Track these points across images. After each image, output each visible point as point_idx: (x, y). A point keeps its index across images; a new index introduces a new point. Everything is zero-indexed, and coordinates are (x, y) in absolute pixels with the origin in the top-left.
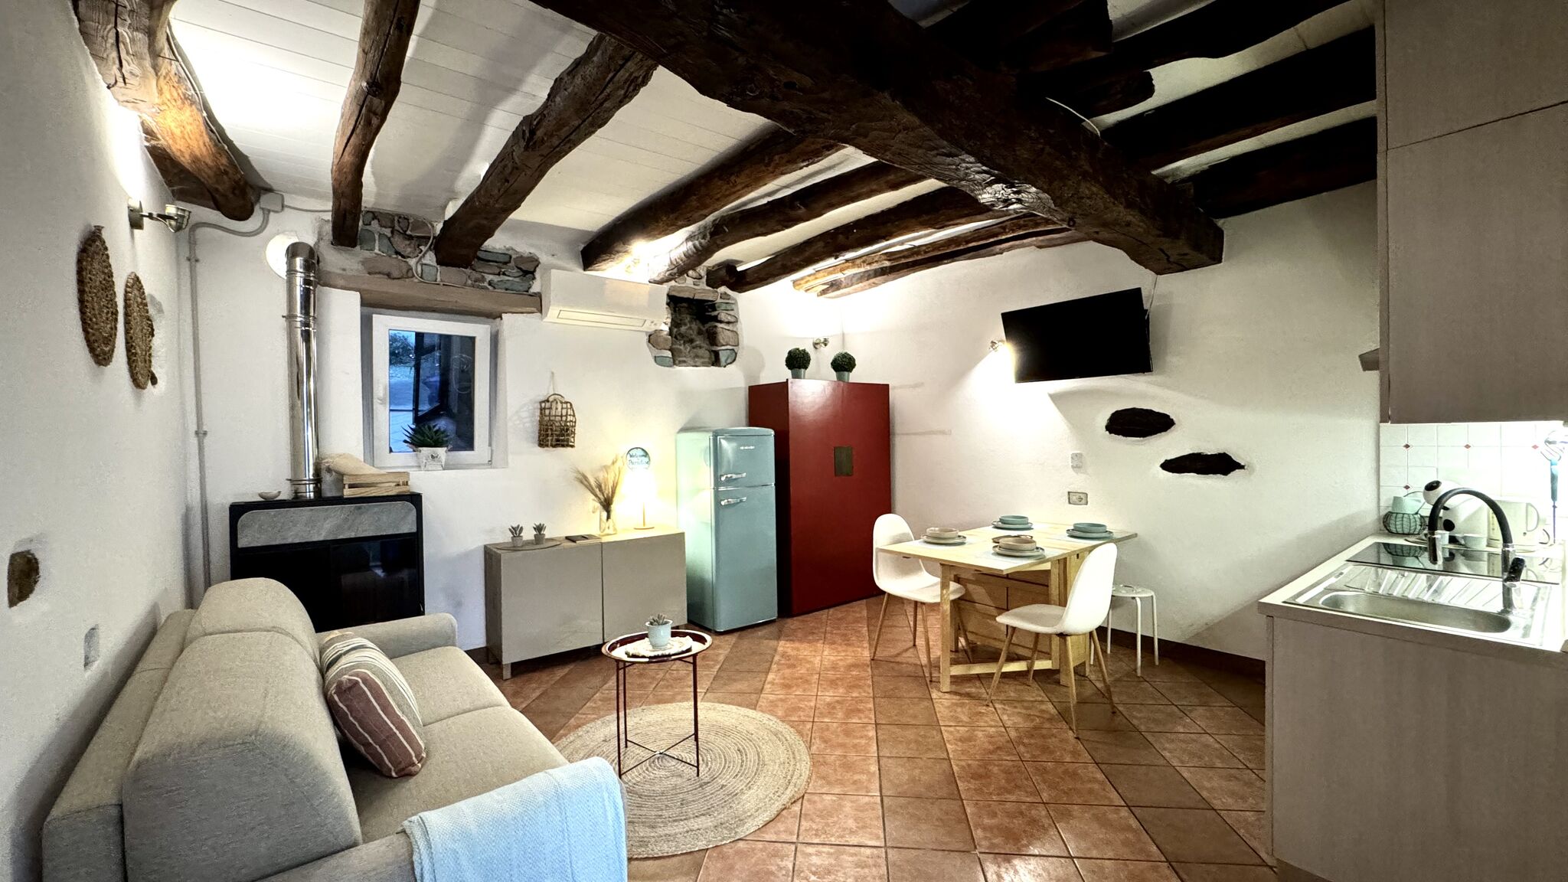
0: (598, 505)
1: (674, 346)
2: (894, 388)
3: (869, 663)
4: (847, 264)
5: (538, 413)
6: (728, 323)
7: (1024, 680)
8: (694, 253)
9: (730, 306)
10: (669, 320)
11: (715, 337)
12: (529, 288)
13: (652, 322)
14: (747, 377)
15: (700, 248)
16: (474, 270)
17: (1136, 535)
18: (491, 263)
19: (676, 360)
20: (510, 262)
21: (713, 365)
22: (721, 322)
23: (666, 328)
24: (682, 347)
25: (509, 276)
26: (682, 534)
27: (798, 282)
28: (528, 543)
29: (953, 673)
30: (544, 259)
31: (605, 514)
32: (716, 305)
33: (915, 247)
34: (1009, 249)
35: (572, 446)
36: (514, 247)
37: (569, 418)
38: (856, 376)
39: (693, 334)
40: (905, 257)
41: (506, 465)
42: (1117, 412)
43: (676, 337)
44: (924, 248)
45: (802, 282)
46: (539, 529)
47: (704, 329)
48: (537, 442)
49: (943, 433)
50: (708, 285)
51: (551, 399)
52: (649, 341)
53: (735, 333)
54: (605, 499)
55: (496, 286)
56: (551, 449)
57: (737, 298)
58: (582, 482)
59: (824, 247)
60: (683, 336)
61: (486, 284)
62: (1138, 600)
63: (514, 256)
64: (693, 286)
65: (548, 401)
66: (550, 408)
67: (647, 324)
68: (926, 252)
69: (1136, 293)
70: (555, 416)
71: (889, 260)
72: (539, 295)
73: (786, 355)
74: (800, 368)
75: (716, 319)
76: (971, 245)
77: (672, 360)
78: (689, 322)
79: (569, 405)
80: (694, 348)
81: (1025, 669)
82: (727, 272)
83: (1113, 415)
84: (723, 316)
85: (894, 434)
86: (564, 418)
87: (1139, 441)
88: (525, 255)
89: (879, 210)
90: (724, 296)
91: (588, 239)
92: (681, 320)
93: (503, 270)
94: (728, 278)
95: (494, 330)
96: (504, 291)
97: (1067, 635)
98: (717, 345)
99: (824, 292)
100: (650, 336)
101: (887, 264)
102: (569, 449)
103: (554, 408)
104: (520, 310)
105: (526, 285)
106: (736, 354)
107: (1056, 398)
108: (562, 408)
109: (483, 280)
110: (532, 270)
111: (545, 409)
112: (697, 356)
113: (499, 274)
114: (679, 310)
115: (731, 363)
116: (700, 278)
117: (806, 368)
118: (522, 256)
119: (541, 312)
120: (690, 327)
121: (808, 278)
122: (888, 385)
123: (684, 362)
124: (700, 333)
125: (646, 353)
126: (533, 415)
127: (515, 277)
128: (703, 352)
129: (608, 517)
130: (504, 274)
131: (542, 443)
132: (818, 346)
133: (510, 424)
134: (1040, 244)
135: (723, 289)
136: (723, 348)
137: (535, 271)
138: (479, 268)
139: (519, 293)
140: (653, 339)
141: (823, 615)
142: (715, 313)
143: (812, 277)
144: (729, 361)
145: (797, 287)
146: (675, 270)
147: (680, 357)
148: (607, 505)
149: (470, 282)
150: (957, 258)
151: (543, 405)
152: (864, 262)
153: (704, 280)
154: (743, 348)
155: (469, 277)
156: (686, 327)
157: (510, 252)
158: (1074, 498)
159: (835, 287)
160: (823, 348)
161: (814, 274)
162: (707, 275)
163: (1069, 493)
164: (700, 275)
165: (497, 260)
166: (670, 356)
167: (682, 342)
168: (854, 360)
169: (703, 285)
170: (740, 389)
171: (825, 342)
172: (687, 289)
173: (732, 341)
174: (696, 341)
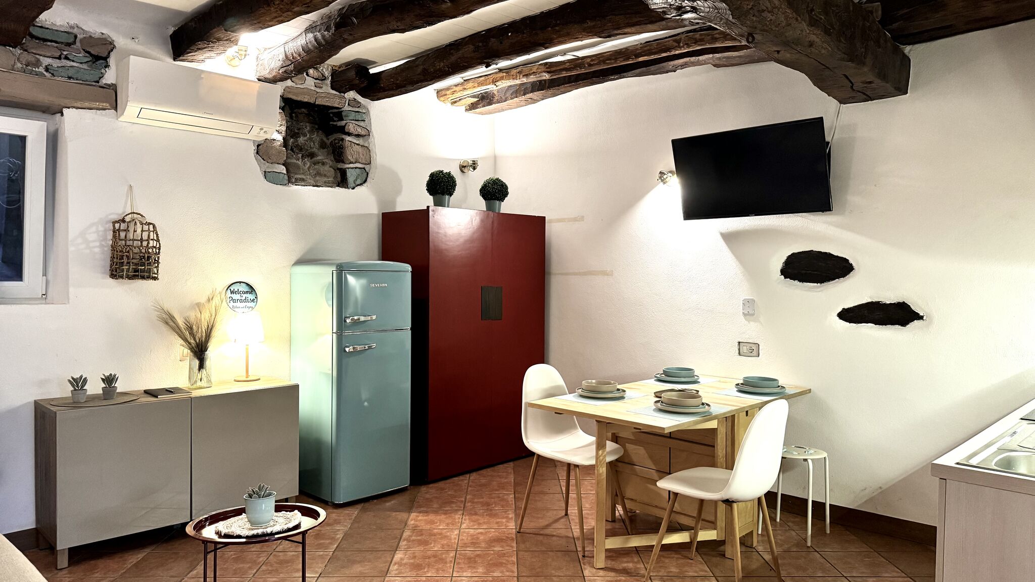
0: (187, 351)
1: (289, 161)
2: (551, 221)
3: (514, 537)
4: (501, 75)
5: (110, 235)
6: (358, 136)
7: (685, 553)
8: (316, 48)
9: (362, 116)
10: (284, 128)
11: (342, 153)
12: (100, 78)
13: (261, 129)
14: (381, 202)
15: (324, 43)
16: (26, 50)
17: (810, 390)
18: (49, 43)
19: (292, 177)
20: (74, 43)
21: (338, 186)
22: (349, 134)
23: (279, 138)
24: (300, 162)
25: (73, 61)
26: (295, 389)
27: (444, 93)
28: (94, 398)
29: (608, 547)
30: (121, 41)
31: (196, 362)
32: (343, 114)
33: (578, 58)
34: (683, 66)
35: (155, 279)
36: (81, 26)
37: (151, 243)
38: (508, 206)
39: (315, 148)
40: (566, 70)
41: (65, 299)
42: (793, 254)
43: (292, 150)
44: (589, 60)
45: (448, 92)
46: (109, 380)
47: (328, 142)
48: (109, 273)
49: (604, 273)
50: (333, 88)
51: (128, 219)
52: (257, 153)
53: (367, 149)
54: (198, 345)
55: (55, 73)
56: (127, 281)
57: (369, 107)
58: (167, 323)
59: (474, 52)
60: (301, 149)
61: (41, 69)
62: (810, 461)
63: (80, 37)
64: (313, 88)
65: (123, 221)
66: (127, 230)
67: (255, 130)
68: (590, 65)
69: (817, 124)
70: (134, 240)
71: (548, 72)
72: (113, 88)
73: (428, 178)
74: (443, 194)
75: (342, 130)
76: (641, 59)
77: (286, 177)
78: (309, 132)
79: (151, 227)
80: (315, 164)
81: (688, 540)
82: (357, 74)
83: (789, 257)
84: (351, 127)
85: (549, 274)
86: (145, 243)
87: (814, 287)
88: (97, 36)
89: (538, 11)
90: (352, 103)
91: (179, 21)
92: (299, 129)
93: (65, 53)
94: (357, 82)
95: (52, 129)
96: (66, 80)
97: (733, 502)
98: (343, 162)
99: (473, 107)
100: (258, 146)
101: (546, 76)
102: (151, 282)
103: (131, 230)
104: (87, 104)
105: (94, 75)
106: (368, 174)
107: (729, 238)
108: (142, 231)
109: (38, 64)
110: (104, 55)
111: (119, 230)
112: (318, 174)
113: (59, 58)
114: (297, 116)
115: (361, 184)
116: (324, 78)
117: (451, 194)
118: (91, 37)
119: (116, 109)
120: (310, 138)
121: (455, 89)
122: (545, 217)
123: (303, 180)
124: (323, 146)
125: (253, 166)
126: (105, 239)
127: (81, 63)
128: (327, 169)
129: (201, 366)
130: (66, 58)
131: (115, 273)
132: (465, 170)
133: (71, 249)
134: (717, 62)
135: (352, 94)
136: (352, 165)
137: (108, 56)
138: (33, 48)
139: (85, 82)
140: (262, 150)
141: (464, 481)
142: (343, 123)
143: (459, 88)
144: (358, 182)
145: (442, 99)
146: (291, 67)
147: (296, 174)
148: (199, 351)
149: (19, 65)
150: (625, 74)
151: (117, 226)
152: (520, 72)
153: (329, 82)
154: (376, 168)
155: (18, 59)
156: (306, 138)
157: (75, 31)
158: (744, 349)
159: (485, 102)
160: (470, 172)
161: (462, 84)
162: (332, 75)
163: (739, 342)
164: (323, 76)
165: (59, 40)
166: (285, 172)
167: (300, 155)
168: (506, 188)
169: (327, 88)
170: (370, 215)
171: (474, 165)
172: (307, 91)
173: (362, 158)
174: (317, 156)
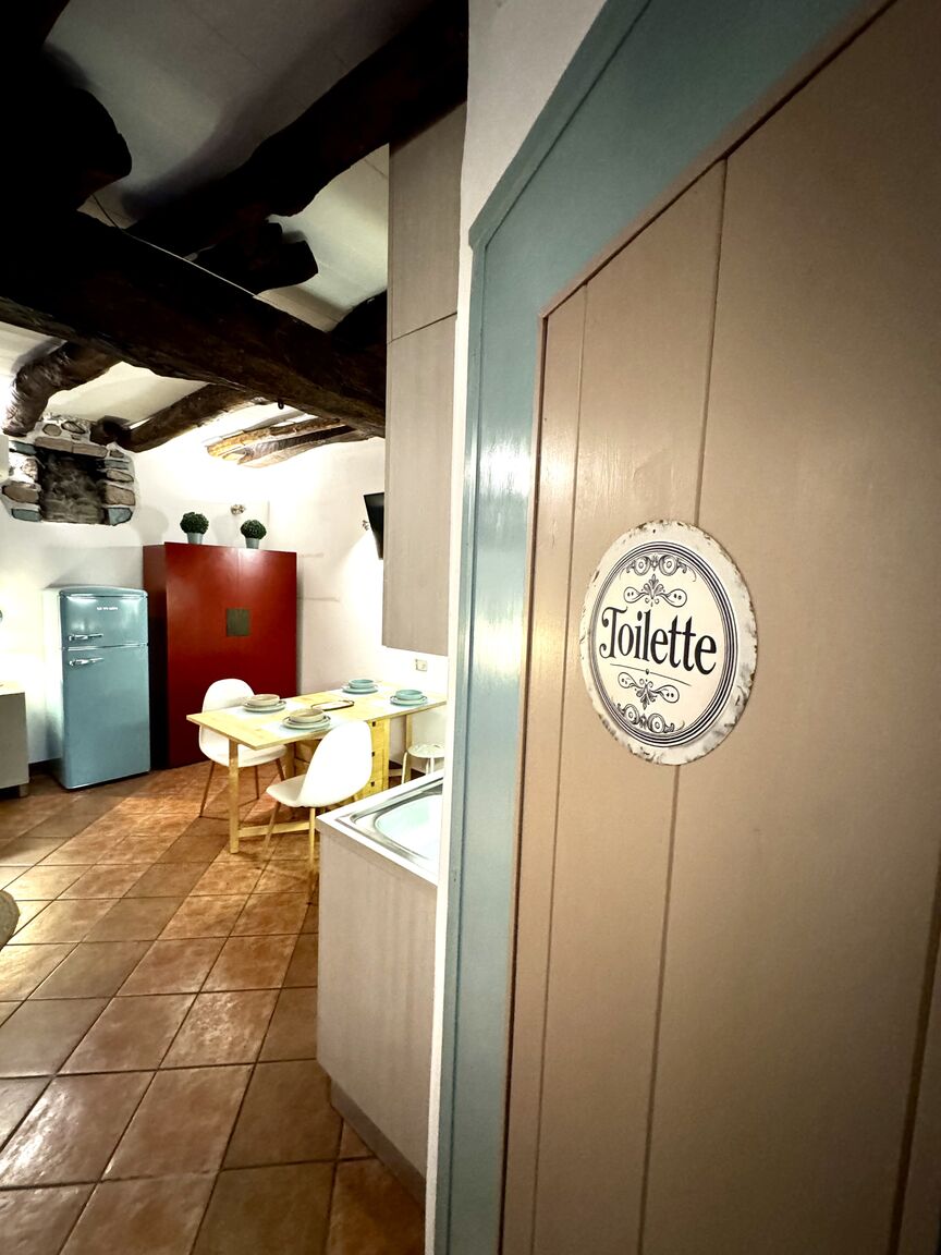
1: (46, 500)
2: (301, 556)
3: (194, 821)
4: (246, 435)
6: (122, 482)
9: (123, 465)
10: (34, 473)
11: (105, 494)
14: (143, 537)
19: (47, 515)
21: (101, 523)
22: (112, 480)
23: (30, 480)
24: (61, 502)
26: (23, 694)
27: (211, 449)
29: (241, 835)
32: (105, 462)
38: (266, 543)
39: (80, 490)
43: (49, 491)
47: (92, 486)
50: (91, 440)
53: (131, 492)
57: (133, 458)
60: (63, 491)
64: (69, 439)
74: (196, 531)
75: (104, 476)
77: (39, 514)
80: (78, 503)
82: (105, 429)
84: (113, 474)
85: (301, 598)
90: (114, 454)
98: (106, 503)
99: (241, 461)
100: (4, 487)
106: (132, 514)
112: (79, 513)
115: (123, 522)
116: (82, 432)
117: (202, 533)
121: (218, 446)
122: (296, 554)
123: (61, 517)
124: (89, 489)
128: (91, 509)
135: (112, 446)
136: (114, 506)
140: (10, 491)
142: (104, 470)
144: (121, 519)
147: (52, 511)
153: (88, 435)
154: (140, 508)
158: (420, 665)
159: (249, 457)
161: (221, 442)
162: (92, 429)
164: (81, 430)
166: (38, 510)
168: (263, 528)
169: (86, 440)
170: (133, 548)
171: (241, 509)
172: (63, 442)
173: (126, 500)
174: (82, 496)
